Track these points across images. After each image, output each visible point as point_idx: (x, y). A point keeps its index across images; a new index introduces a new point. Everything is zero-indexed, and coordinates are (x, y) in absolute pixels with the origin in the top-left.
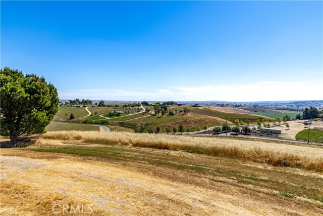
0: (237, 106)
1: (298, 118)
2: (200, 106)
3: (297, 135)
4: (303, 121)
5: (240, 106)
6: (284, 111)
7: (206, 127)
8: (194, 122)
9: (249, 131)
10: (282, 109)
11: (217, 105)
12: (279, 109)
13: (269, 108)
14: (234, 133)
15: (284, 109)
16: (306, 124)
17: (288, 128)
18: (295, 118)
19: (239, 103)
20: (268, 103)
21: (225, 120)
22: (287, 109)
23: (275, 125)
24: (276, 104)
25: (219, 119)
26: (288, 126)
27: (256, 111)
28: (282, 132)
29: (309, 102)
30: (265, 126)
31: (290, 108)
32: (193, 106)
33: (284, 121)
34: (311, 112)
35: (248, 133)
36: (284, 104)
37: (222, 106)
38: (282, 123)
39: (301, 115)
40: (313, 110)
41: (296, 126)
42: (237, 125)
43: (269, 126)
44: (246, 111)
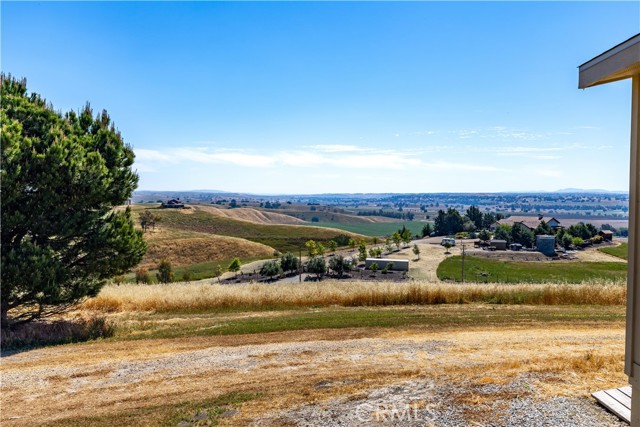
0: (269, 205)
1: (427, 233)
2: (182, 207)
3: (438, 270)
4: (439, 239)
5: (277, 206)
6: (376, 218)
7: (235, 263)
9: (347, 268)
10: (369, 214)
11: (219, 203)
12: (365, 214)
13: (342, 211)
14: (312, 276)
15: (374, 214)
16: (447, 246)
17: (416, 257)
18: (420, 234)
19: (272, 197)
20: (337, 198)
21: (258, 244)
22: (381, 214)
23: (391, 252)
24: (356, 200)
25: (242, 241)
26: (417, 252)
27: (315, 220)
28: (410, 267)
29: (419, 196)
30: (372, 255)
31: (385, 210)
32: (164, 206)
33: (406, 239)
34: (450, 219)
35: (344, 273)
36: (372, 201)
37: (233, 205)
38: (402, 244)
39: (432, 227)
40: (453, 215)
41: (430, 252)
42: (311, 255)
43: (379, 253)
44: (294, 219)
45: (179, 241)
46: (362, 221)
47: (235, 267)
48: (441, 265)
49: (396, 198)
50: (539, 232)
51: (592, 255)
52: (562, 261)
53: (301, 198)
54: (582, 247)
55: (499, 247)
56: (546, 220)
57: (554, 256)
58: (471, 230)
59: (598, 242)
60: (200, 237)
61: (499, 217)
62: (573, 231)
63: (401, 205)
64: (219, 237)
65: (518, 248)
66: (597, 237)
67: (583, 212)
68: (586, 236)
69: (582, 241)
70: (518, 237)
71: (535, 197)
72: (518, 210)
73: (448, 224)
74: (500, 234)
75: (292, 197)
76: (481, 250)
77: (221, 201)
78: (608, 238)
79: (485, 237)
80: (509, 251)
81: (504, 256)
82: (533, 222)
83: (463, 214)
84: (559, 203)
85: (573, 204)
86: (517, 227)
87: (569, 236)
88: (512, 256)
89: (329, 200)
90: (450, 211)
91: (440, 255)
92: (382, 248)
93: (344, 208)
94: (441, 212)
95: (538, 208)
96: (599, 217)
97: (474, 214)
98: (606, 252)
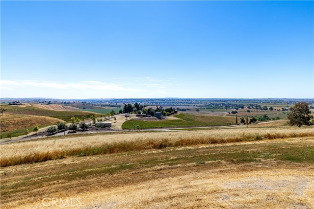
0: (65, 103)
1: (121, 112)
2: (21, 104)
3: (122, 126)
4: (124, 114)
5: (69, 103)
6: (107, 107)
7: (36, 127)
8: (14, 124)
9: (86, 127)
10: (105, 106)
11: (43, 102)
12: (103, 106)
13: (95, 105)
14: (71, 131)
15: (107, 106)
16: (126, 117)
17: (115, 121)
18: (118, 113)
19: (67, 100)
20: (94, 100)
21: (56, 119)
22: (109, 106)
23: (106, 120)
24: (101, 101)
25: (48, 118)
26: (115, 119)
27: (84, 108)
28: (112, 125)
29: (123, 99)
30: (98, 121)
31: (111, 105)
32: (10, 104)
33: (112, 115)
34: (128, 107)
35: (85, 129)
36: (107, 101)
37: (49, 103)
38: (111, 117)
39: (122, 110)
40: (130, 106)
41: (120, 119)
42: (73, 123)
43: (101, 120)
44: (76, 108)
45: (16, 119)
46: (103, 108)
47: (36, 129)
48: (123, 124)
49: (115, 100)
50: (156, 111)
51: (171, 118)
52: (163, 120)
53: (80, 100)
54: (169, 115)
55: (144, 116)
56: (159, 107)
57: (160, 118)
58: (135, 111)
59: (173, 113)
60: (26, 117)
61: (145, 107)
62: (166, 110)
63: (117, 103)
64: (37, 116)
65: (150, 116)
66: (173, 112)
67: (172, 104)
68: (170, 112)
69: (168, 113)
70: (150, 113)
71: (159, 100)
72: (154, 104)
73: (128, 109)
74: (144, 112)
75: (76, 100)
76: (138, 117)
77: (44, 102)
78: (176, 112)
79: (140, 113)
80: (147, 117)
81: (145, 119)
82: (155, 108)
83: (133, 105)
84: (166, 101)
85: (169, 102)
86: (149, 110)
87: (165, 112)
88: (147, 119)
89: (91, 101)
90: (128, 105)
91: (124, 120)
92: (103, 118)
93: (96, 104)
94: (126, 105)
95: (160, 103)
96: (176, 106)
97: (137, 106)
98: (176, 116)
